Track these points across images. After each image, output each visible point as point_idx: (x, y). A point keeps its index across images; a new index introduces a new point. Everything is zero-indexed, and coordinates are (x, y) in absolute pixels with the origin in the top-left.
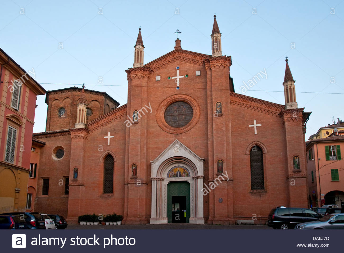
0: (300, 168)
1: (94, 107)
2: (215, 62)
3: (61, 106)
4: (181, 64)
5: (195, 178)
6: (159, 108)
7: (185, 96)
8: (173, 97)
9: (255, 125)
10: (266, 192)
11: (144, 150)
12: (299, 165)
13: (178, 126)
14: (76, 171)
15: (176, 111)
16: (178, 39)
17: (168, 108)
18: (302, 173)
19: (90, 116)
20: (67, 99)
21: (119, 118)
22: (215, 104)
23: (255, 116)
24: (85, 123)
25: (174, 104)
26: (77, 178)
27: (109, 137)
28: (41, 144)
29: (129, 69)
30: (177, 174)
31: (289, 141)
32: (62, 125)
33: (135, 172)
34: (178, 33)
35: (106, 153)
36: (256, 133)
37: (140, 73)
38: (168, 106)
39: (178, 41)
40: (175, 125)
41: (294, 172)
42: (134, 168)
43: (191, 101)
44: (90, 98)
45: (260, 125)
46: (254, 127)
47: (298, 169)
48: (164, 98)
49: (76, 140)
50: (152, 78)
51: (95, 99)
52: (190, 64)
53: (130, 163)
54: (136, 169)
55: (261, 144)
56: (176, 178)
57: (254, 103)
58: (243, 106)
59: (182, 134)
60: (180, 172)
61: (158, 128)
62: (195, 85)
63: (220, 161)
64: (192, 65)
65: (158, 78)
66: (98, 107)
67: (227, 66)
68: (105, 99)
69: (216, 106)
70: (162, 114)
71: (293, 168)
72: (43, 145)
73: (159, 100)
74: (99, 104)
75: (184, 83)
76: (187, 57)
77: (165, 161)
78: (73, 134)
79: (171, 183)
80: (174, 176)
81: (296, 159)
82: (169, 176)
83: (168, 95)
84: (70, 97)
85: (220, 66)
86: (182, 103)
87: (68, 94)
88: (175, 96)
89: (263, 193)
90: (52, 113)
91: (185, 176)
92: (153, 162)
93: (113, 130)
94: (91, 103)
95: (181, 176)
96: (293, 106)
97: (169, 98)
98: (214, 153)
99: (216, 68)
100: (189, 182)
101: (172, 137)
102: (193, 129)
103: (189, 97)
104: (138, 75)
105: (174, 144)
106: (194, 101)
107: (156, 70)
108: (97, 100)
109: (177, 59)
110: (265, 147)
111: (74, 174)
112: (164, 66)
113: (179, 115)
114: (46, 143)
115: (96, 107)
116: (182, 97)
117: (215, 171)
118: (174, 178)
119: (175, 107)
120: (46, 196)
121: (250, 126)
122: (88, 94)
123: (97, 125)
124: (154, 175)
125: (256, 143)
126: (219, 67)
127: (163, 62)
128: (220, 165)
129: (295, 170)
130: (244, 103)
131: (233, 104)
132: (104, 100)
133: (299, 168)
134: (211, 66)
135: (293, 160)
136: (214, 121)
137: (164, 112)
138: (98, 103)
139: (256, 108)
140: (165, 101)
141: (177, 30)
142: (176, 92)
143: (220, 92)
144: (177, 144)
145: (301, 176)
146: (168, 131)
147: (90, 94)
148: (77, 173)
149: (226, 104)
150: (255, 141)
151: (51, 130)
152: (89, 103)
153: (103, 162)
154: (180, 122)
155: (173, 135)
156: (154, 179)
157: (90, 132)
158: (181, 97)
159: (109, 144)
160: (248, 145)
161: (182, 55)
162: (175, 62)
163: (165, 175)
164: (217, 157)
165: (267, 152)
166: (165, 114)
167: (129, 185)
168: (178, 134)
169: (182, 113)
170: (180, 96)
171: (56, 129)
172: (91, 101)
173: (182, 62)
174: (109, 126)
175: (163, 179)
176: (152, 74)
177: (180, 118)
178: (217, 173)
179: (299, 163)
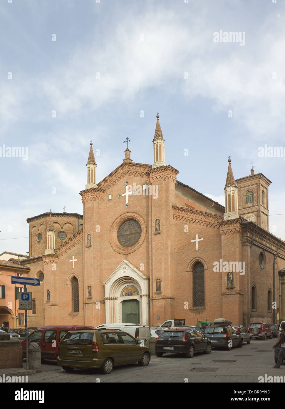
0: (234, 285)
1: (67, 230)
2: (154, 174)
3: (39, 232)
4: (129, 179)
5: (141, 297)
6: (112, 229)
7: (133, 214)
8: (123, 215)
9: (197, 240)
10: (205, 309)
11: (97, 271)
12: (233, 282)
13: (129, 246)
14: (48, 293)
15: (127, 230)
16: (127, 149)
17: (121, 228)
18: (235, 289)
19: (64, 239)
20: (42, 225)
21: (80, 242)
22: (155, 222)
23: (197, 230)
24: (55, 249)
25: (126, 223)
26: (50, 299)
27: (73, 260)
28: (26, 270)
29: (81, 191)
30: (128, 293)
31: (224, 256)
32: (41, 250)
33: (90, 293)
34: (127, 141)
35: (71, 276)
36: (197, 249)
37: (90, 195)
38: (120, 226)
39: (127, 151)
40: (127, 245)
41: (228, 289)
42: (89, 289)
43: (138, 219)
44: (63, 222)
45: (202, 239)
46: (196, 242)
47: (232, 286)
48: (115, 218)
49: (47, 265)
50: (105, 198)
51: (67, 222)
52: (137, 178)
53: (86, 285)
54: (91, 290)
55: (202, 260)
56: (128, 296)
57: (196, 215)
58: (185, 220)
59: (131, 254)
60: (131, 291)
61: (111, 250)
62: (142, 201)
63: (158, 280)
64: (139, 178)
65: (110, 197)
66: (72, 229)
67: (167, 178)
68: (78, 220)
69: (156, 223)
70: (114, 235)
71: (227, 285)
72: (28, 270)
73: (112, 221)
74: (72, 227)
75: (132, 199)
76: (134, 170)
77: (116, 281)
78: (45, 260)
79: (124, 302)
80: (126, 295)
81: (231, 275)
82: (122, 295)
83: (119, 214)
84: (44, 223)
85: (156, 180)
86: (133, 221)
87: (43, 220)
88: (125, 215)
89: (202, 310)
90: (32, 240)
91: (135, 295)
92: (105, 283)
93: (76, 253)
94: (64, 226)
95: (132, 295)
96: (230, 216)
97: (119, 218)
98: (153, 272)
99: (155, 181)
100: (138, 300)
101: (122, 257)
102: (140, 248)
103: (137, 215)
104: (89, 197)
105: (122, 265)
106: (141, 219)
107: (108, 188)
108: (70, 222)
109: (126, 173)
110: (206, 263)
111: (48, 296)
112: (115, 183)
113: (130, 234)
114: (31, 269)
115: (70, 230)
116: (131, 216)
117: (153, 290)
118: (126, 297)
119: (126, 226)
120: (34, 315)
121: (192, 241)
122: (60, 217)
123: (63, 250)
124: (107, 295)
125: (197, 259)
126: (158, 179)
127: (114, 179)
128: (158, 284)
129: (229, 287)
130: (187, 216)
131: (176, 218)
132: (77, 222)
133: (232, 284)
134: (151, 179)
135: (227, 276)
136: (153, 240)
137: (117, 233)
138: (71, 225)
139: (197, 221)
140: (116, 221)
141: (126, 139)
142: (126, 211)
143: (159, 208)
144: (124, 265)
145: (234, 293)
146: (119, 251)
147: (62, 217)
148: (50, 295)
149: (166, 220)
150: (196, 257)
151: (34, 256)
152: (62, 226)
153: (71, 283)
154: (131, 241)
155: (124, 255)
156: (108, 298)
157: (59, 257)
158: (129, 216)
159: (73, 267)
160: (189, 262)
161: (130, 168)
162: (125, 177)
163: (118, 294)
164: (156, 277)
165: (207, 268)
166: (118, 234)
167: (86, 305)
168: (127, 254)
169: (132, 232)
170: (129, 214)
171: (37, 255)
172: (63, 224)
173: (130, 176)
174: (73, 249)
175: (115, 298)
176: (105, 193)
177: (131, 237)
178: (155, 291)
179: (233, 279)
